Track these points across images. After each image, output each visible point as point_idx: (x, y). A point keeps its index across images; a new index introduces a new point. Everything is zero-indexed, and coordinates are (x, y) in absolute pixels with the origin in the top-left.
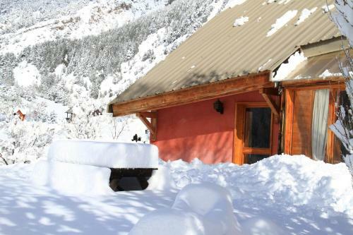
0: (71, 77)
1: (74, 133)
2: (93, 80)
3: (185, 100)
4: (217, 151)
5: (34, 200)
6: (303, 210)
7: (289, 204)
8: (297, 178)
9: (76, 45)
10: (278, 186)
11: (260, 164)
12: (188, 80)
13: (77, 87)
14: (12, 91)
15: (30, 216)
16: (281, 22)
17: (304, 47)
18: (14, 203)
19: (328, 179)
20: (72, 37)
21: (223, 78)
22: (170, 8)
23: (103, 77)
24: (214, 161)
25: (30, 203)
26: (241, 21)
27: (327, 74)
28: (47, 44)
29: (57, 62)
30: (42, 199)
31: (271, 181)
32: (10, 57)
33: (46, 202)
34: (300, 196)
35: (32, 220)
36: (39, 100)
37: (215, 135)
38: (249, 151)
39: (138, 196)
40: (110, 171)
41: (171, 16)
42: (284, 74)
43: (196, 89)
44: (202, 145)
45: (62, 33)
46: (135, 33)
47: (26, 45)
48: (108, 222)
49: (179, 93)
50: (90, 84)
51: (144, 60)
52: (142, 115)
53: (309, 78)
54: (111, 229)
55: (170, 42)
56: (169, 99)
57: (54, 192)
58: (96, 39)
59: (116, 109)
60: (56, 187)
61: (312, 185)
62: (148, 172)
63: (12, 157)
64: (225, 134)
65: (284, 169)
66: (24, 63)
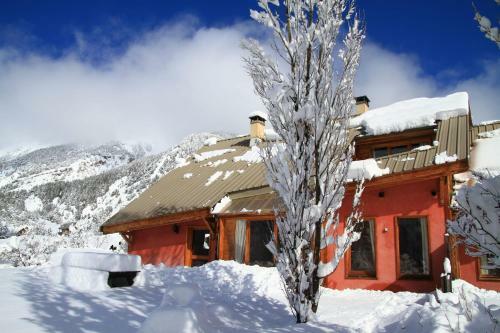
0: (63, 206)
1: (69, 244)
2: (78, 208)
3: (154, 224)
4: (174, 258)
5: (58, 296)
6: (241, 297)
7: (231, 293)
8: (231, 275)
9: (68, 185)
10: (220, 281)
11: (207, 267)
12: (156, 211)
13: (66, 212)
14: (22, 215)
15: (60, 309)
16: (214, 178)
17: (230, 193)
18: (44, 298)
19: (251, 275)
20: (65, 181)
21: (180, 210)
22: (131, 164)
23: (84, 206)
24: (172, 264)
25: (56, 298)
26: (188, 176)
27: (245, 210)
28: (49, 184)
29: (55, 196)
30: (64, 295)
31: (216, 278)
32: (24, 192)
33: (68, 298)
34: (236, 287)
35: (62, 313)
36: (41, 220)
37: (173, 247)
38: (195, 257)
39: (128, 291)
40: (108, 274)
41: (131, 169)
42: (218, 209)
43: (162, 217)
44: (165, 253)
45: (59, 178)
46: (107, 179)
47: (34, 185)
48: (116, 312)
49: (149, 219)
50: (75, 210)
51: (113, 195)
52: (123, 234)
53: (234, 212)
54: (121, 318)
55: (129, 185)
56: (143, 224)
57: (69, 289)
58: (81, 182)
59: (105, 229)
60: (70, 284)
61: (241, 280)
62: (134, 274)
63: (29, 261)
64: (180, 246)
65: (222, 270)
66: (33, 196)
